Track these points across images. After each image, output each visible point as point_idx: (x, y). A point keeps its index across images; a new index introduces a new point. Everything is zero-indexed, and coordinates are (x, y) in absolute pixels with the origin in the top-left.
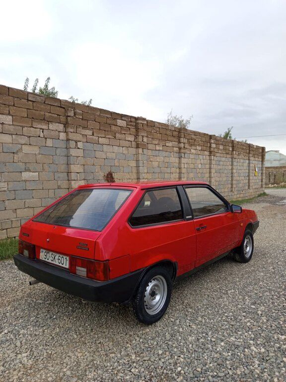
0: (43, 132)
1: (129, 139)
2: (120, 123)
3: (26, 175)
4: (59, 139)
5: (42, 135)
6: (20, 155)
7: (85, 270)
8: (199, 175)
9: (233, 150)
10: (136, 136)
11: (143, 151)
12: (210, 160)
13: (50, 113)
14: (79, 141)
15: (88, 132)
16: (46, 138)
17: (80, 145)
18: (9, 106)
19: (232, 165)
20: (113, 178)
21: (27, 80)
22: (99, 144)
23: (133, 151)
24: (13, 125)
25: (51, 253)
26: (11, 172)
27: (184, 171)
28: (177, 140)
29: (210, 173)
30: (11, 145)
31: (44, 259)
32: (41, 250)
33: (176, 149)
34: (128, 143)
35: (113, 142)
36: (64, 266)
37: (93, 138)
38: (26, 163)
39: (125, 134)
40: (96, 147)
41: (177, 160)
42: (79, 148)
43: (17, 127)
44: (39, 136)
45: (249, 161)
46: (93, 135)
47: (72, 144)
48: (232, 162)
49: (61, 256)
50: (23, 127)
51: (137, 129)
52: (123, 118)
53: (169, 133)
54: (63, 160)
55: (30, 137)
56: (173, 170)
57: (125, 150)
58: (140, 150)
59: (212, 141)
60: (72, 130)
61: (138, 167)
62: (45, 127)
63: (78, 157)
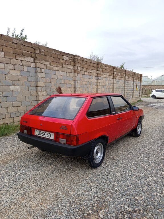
0: (22, 62)
1: (70, 68)
2: (65, 58)
3: (12, 88)
4: (31, 67)
5: (21, 64)
6: (9, 75)
7: (65, 140)
8: (107, 89)
9: (125, 76)
10: (74, 66)
11: (78, 75)
12: (113, 81)
13: (26, 51)
14: (42, 68)
15: (48, 63)
16: (24, 66)
17: (43, 70)
18: (2, 46)
19: (125, 84)
20: (61, 91)
21: (9, 29)
22: (53, 70)
23: (72, 75)
24: (5, 57)
25: (42, 132)
26: (4, 86)
27: (99, 87)
28: (96, 69)
29: (113, 88)
30: (4, 70)
31: (37, 135)
32: (35, 130)
33: (95, 74)
34: (69, 70)
35: (61, 69)
36: (51, 138)
37: (50, 67)
38: (12, 80)
39: (68, 65)
40: (52, 72)
41: (96, 81)
42: (42, 72)
43: (7, 59)
44: (20, 65)
45: (134, 82)
46: (50, 65)
47: (39, 70)
48: (125, 82)
49: (49, 133)
50: (10, 59)
51: (75, 62)
52: (67, 55)
53: (92, 65)
54: (33, 79)
55: (14, 65)
56: (94, 86)
57: (67, 74)
58: (76, 74)
59: (115, 70)
60: (38, 62)
61: (75, 84)
62: (23, 59)
63: (42, 78)
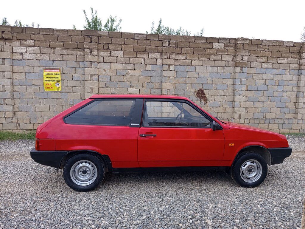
0: (144, 60)
1: (227, 59)
2: (216, 45)
3: (131, 90)
4: (156, 64)
5: (143, 63)
6: (128, 76)
10: (235, 56)
11: (242, 70)
13: (150, 46)
14: (171, 65)
15: (182, 57)
16: (146, 65)
17: (172, 68)
18: (121, 45)
20: (204, 94)
21: (153, 23)
22: (192, 66)
23: (230, 70)
24: (123, 57)
26: (121, 88)
28: (298, 56)
30: (122, 70)
33: (294, 66)
34: (224, 64)
35: (207, 63)
37: (186, 62)
38: (131, 82)
39: (221, 55)
40: (189, 68)
41: (295, 78)
42: (171, 70)
43: (126, 59)
44: (141, 64)
46: (186, 59)
47: (165, 67)
50: (130, 58)
51: (236, 50)
52: (220, 41)
53: (283, 49)
54: (158, 80)
55: (134, 64)
56: (288, 88)
57: (220, 70)
58: (238, 69)
60: (166, 57)
61: (234, 84)
62: (145, 56)
63: (169, 77)
